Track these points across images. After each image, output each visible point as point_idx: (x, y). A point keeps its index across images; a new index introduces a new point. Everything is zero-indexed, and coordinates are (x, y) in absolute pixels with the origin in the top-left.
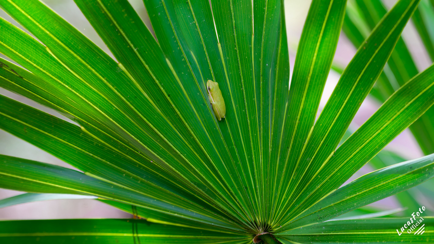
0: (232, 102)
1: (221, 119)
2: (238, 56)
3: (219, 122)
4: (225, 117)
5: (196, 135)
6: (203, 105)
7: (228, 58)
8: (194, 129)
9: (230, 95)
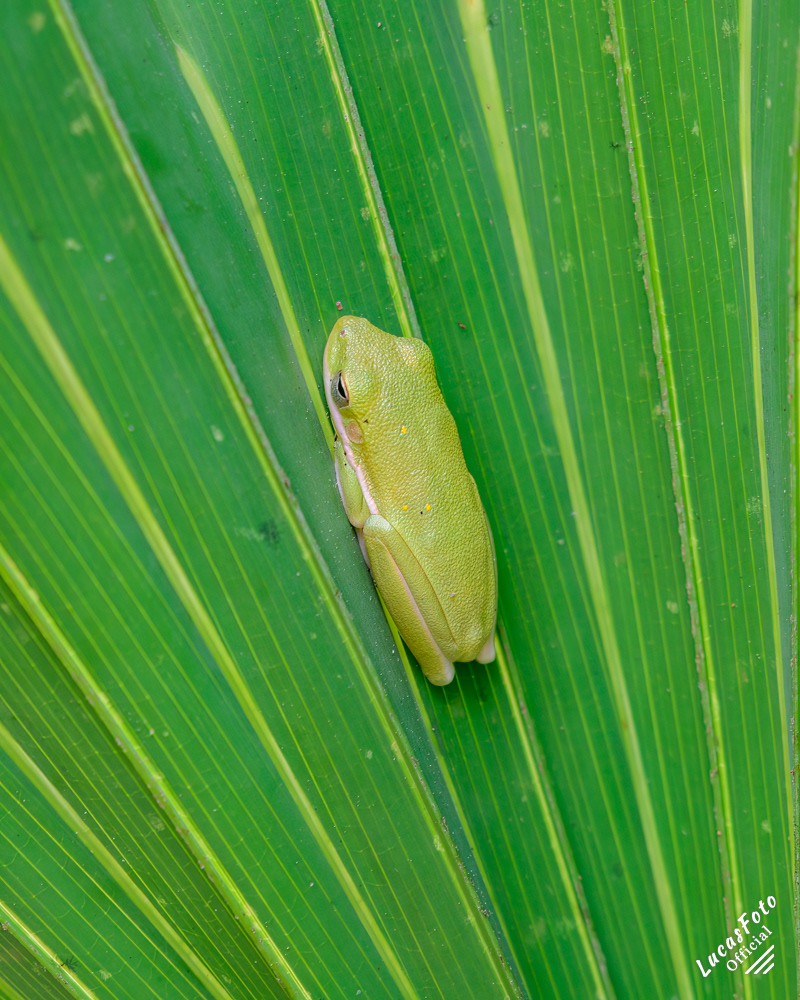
0: (571, 522)
1: (446, 675)
2: (625, 111)
3: (439, 694)
4: (492, 653)
5: (187, 803)
6: (260, 538)
7: (544, 128)
8: (172, 748)
9: (558, 463)
